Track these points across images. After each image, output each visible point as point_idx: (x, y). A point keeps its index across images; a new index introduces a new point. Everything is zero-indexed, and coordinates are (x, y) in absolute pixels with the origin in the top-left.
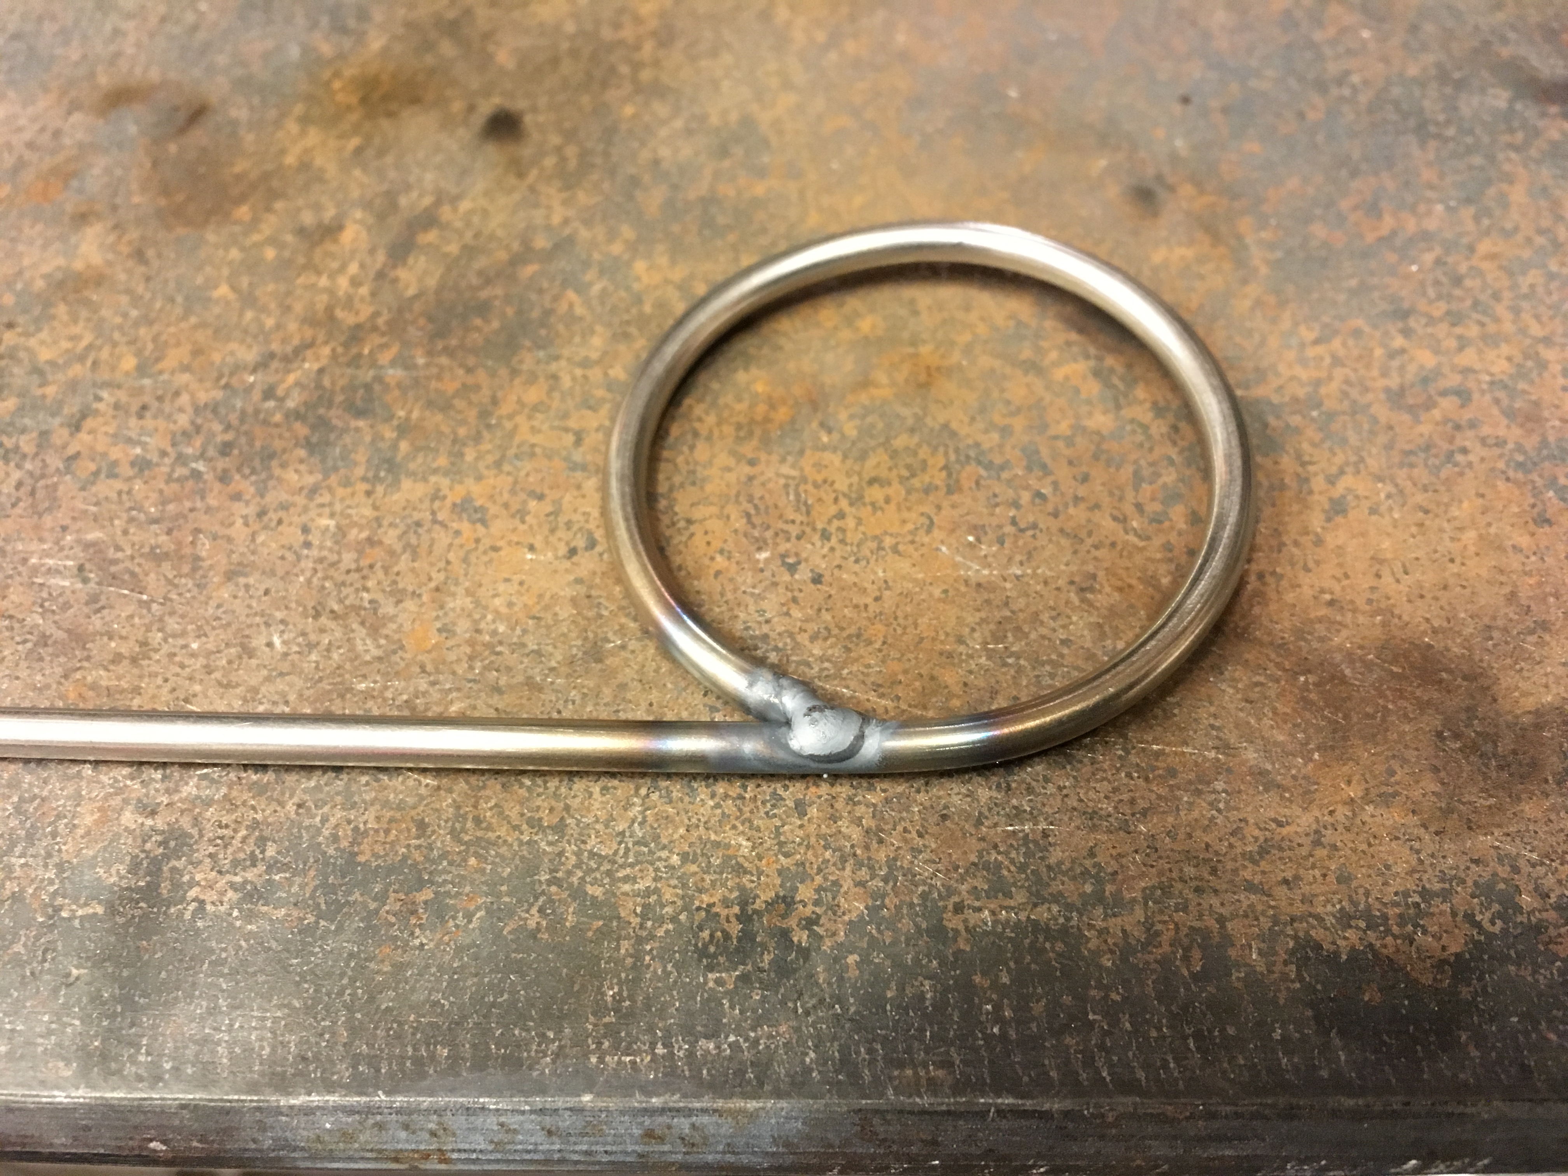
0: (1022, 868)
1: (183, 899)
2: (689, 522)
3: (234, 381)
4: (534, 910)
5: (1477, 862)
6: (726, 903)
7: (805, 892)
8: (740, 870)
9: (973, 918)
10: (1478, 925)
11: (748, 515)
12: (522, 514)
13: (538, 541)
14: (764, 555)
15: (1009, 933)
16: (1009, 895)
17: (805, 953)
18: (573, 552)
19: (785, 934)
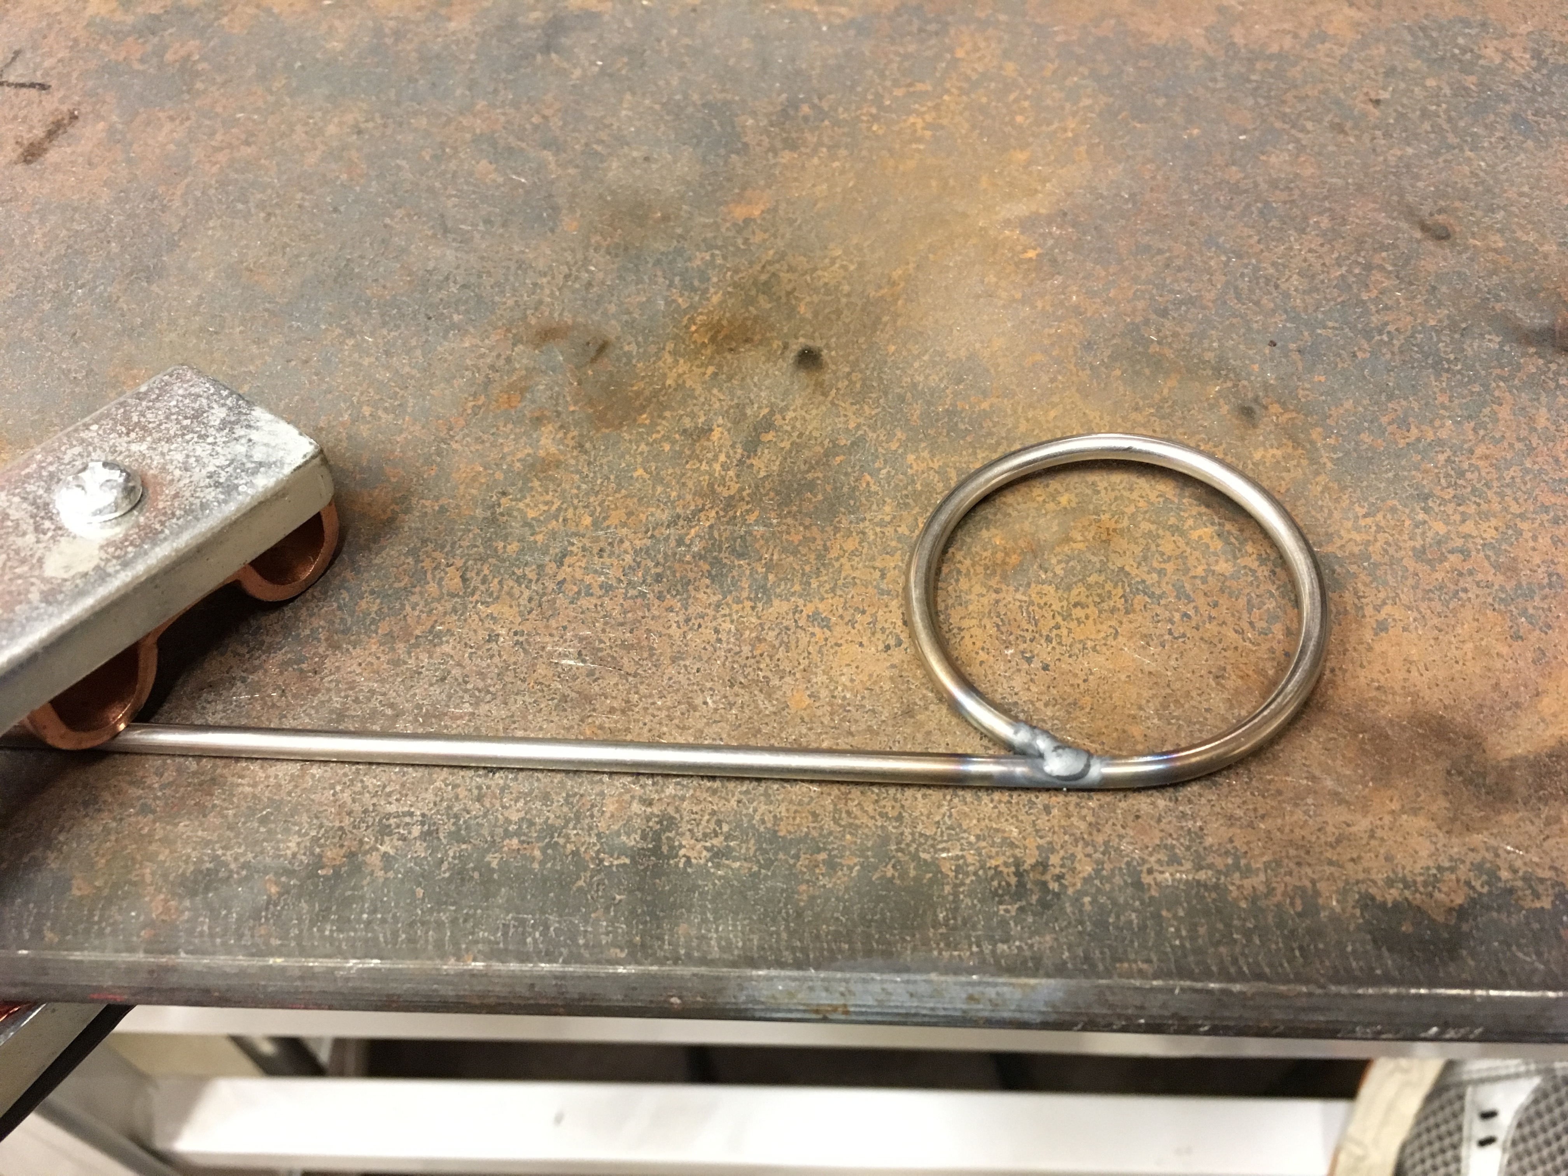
0: (1188, 848)
1: (676, 856)
2: (960, 629)
3: (656, 533)
4: (890, 866)
5: (1472, 850)
6: (1006, 864)
7: (1054, 860)
8: (1012, 845)
9: (1159, 877)
10: (1473, 888)
11: (998, 626)
12: (852, 623)
13: (865, 641)
14: (1010, 652)
15: (1182, 886)
16: (1181, 865)
17: (1057, 895)
18: (888, 648)
19: (1044, 884)
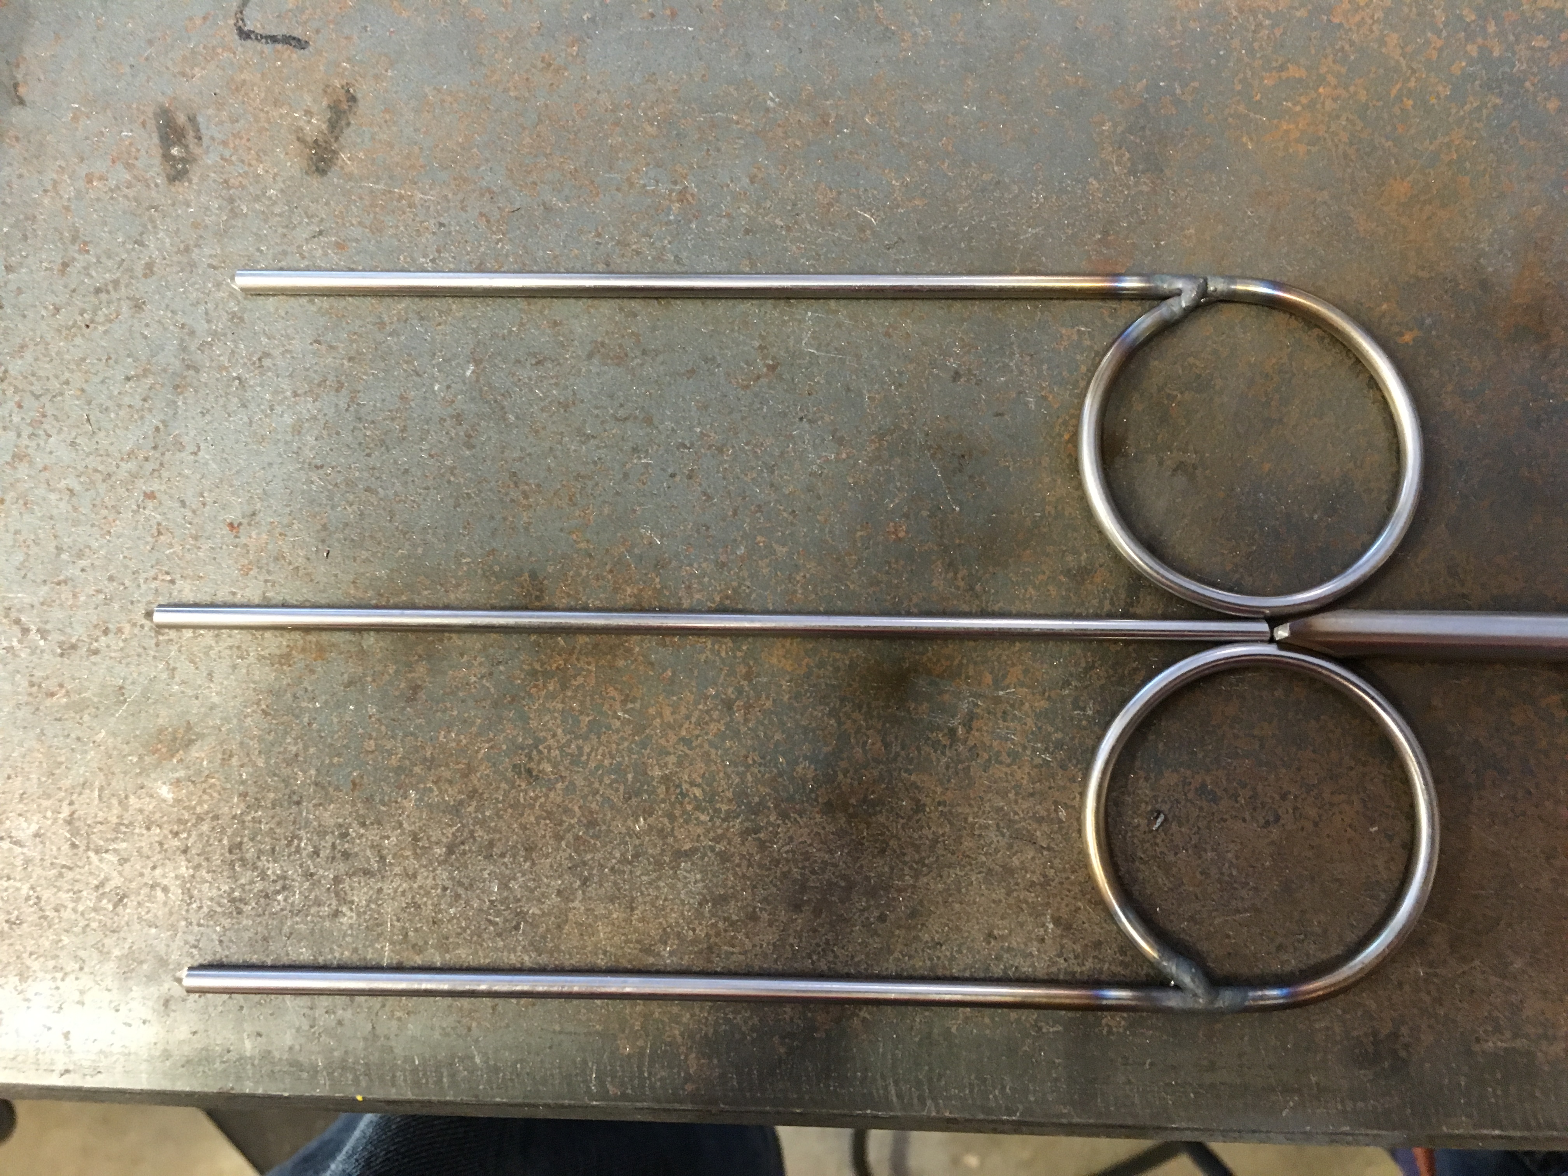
0: (1509, 1020)
9: (1485, 1046)
11: (1364, 801)
13: (1247, 815)
14: (1374, 829)
15: (1502, 1053)
16: (1503, 1034)
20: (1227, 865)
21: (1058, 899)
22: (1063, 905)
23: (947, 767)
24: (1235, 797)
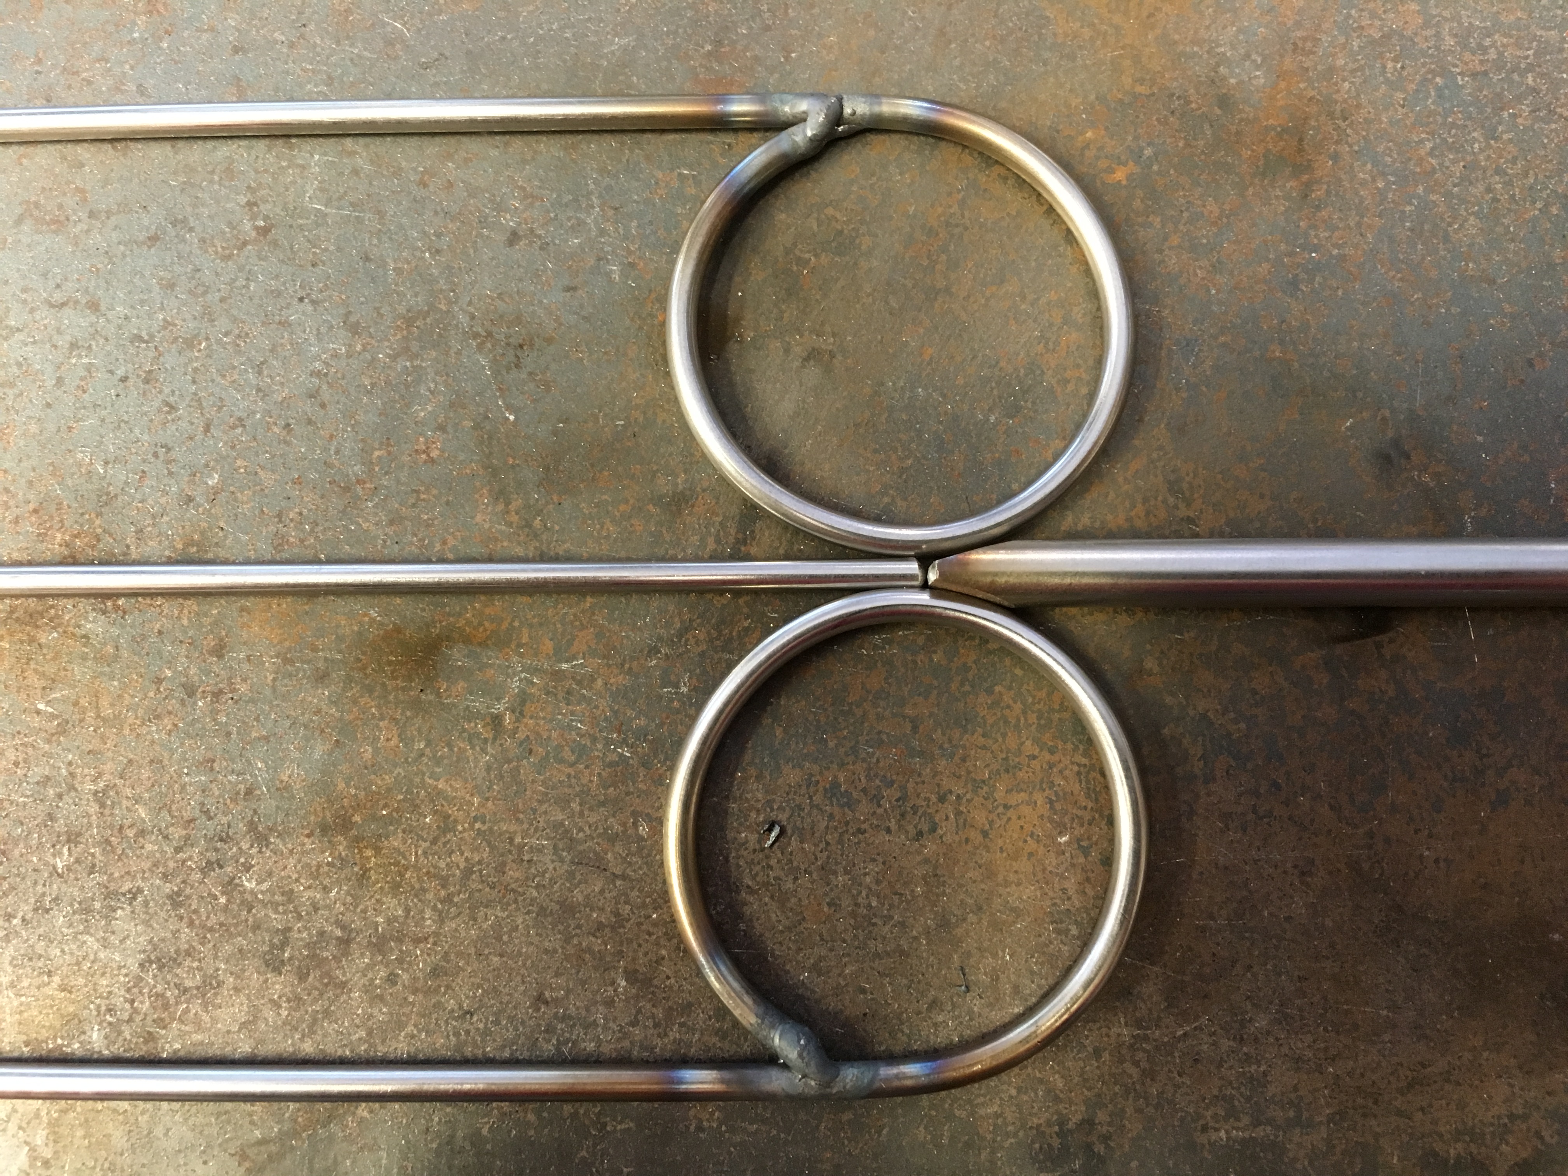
2: (1006, 807)
3: (635, 665)
6: (1049, 1124)
7: (1102, 1116)
9: (1214, 1136)
10: (1542, 1139)
11: (1051, 802)
14: (1064, 839)
15: (1237, 1147)
16: (1238, 1119)
17: (1102, 1160)
19: (1089, 1147)
20: (864, 894)
21: (635, 945)
22: (640, 954)
23: (489, 769)
24: (876, 799)
